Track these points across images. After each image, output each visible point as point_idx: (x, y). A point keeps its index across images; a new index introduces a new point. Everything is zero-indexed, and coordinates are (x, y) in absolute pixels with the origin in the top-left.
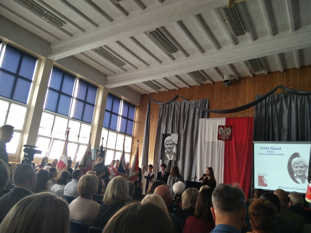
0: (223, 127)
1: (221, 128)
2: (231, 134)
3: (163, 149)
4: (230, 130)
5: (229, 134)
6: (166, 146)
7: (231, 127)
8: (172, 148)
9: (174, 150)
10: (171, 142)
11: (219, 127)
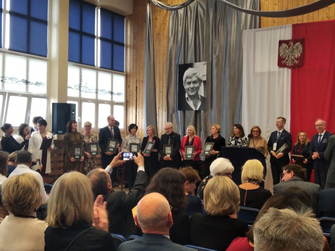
0: (287, 42)
1: (284, 45)
2: (303, 55)
3: (181, 91)
4: (301, 48)
5: (297, 54)
6: (186, 87)
7: (303, 42)
8: (198, 88)
9: (202, 93)
10: (194, 79)
11: (281, 42)
